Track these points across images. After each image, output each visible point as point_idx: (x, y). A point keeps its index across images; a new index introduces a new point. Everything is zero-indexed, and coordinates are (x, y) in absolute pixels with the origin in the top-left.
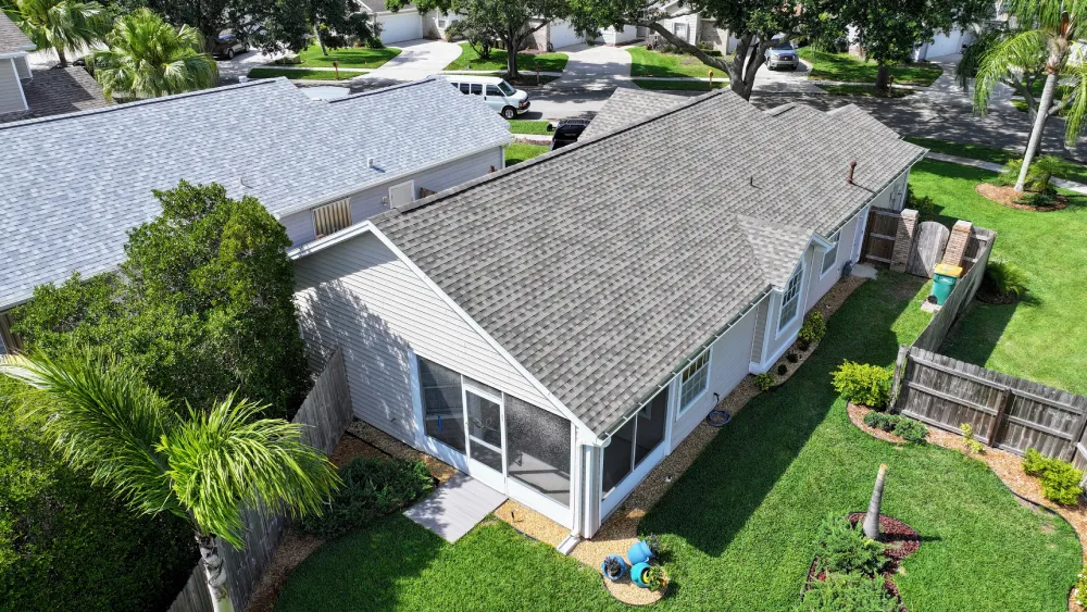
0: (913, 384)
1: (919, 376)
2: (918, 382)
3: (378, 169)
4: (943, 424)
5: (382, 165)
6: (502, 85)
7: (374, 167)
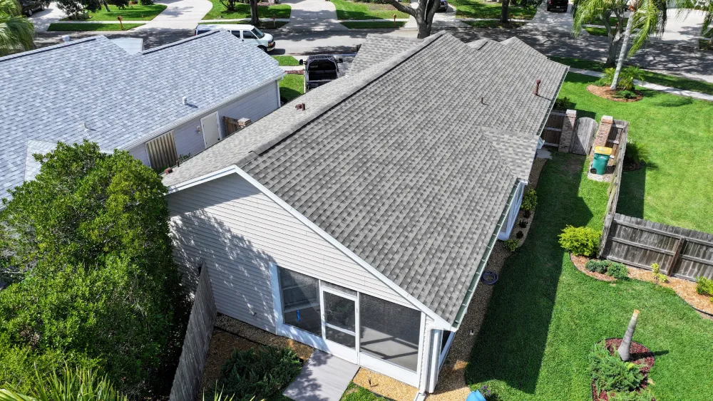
0: (615, 238)
1: (619, 233)
2: (619, 236)
3: (191, 106)
4: (636, 263)
5: (194, 102)
6: (254, 30)
7: (187, 104)
